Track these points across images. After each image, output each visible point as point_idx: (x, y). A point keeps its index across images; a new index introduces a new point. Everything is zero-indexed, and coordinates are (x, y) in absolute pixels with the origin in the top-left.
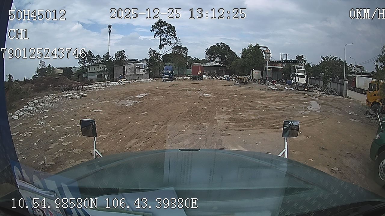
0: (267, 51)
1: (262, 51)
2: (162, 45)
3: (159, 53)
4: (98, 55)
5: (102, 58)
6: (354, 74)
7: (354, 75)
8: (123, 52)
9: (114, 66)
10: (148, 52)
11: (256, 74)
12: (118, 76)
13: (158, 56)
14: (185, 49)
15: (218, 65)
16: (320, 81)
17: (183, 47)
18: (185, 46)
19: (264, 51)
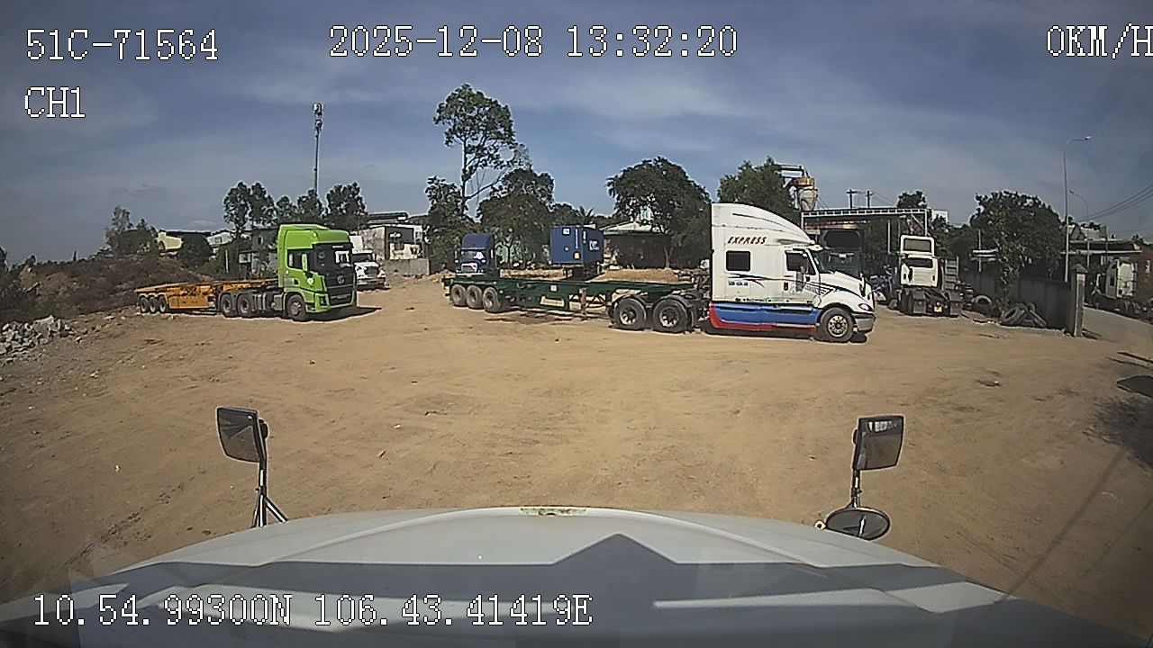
0: (804, 183)
1: (787, 183)
2: (470, 168)
3: (461, 191)
4: (285, 199)
5: (295, 207)
6: (1085, 249)
7: (1082, 252)
8: (353, 189)
10: (428, 189)
13: (459, 204)
14: (546, 180)
15: (648, 230)
17: (539, 175)
18: (544, 172)
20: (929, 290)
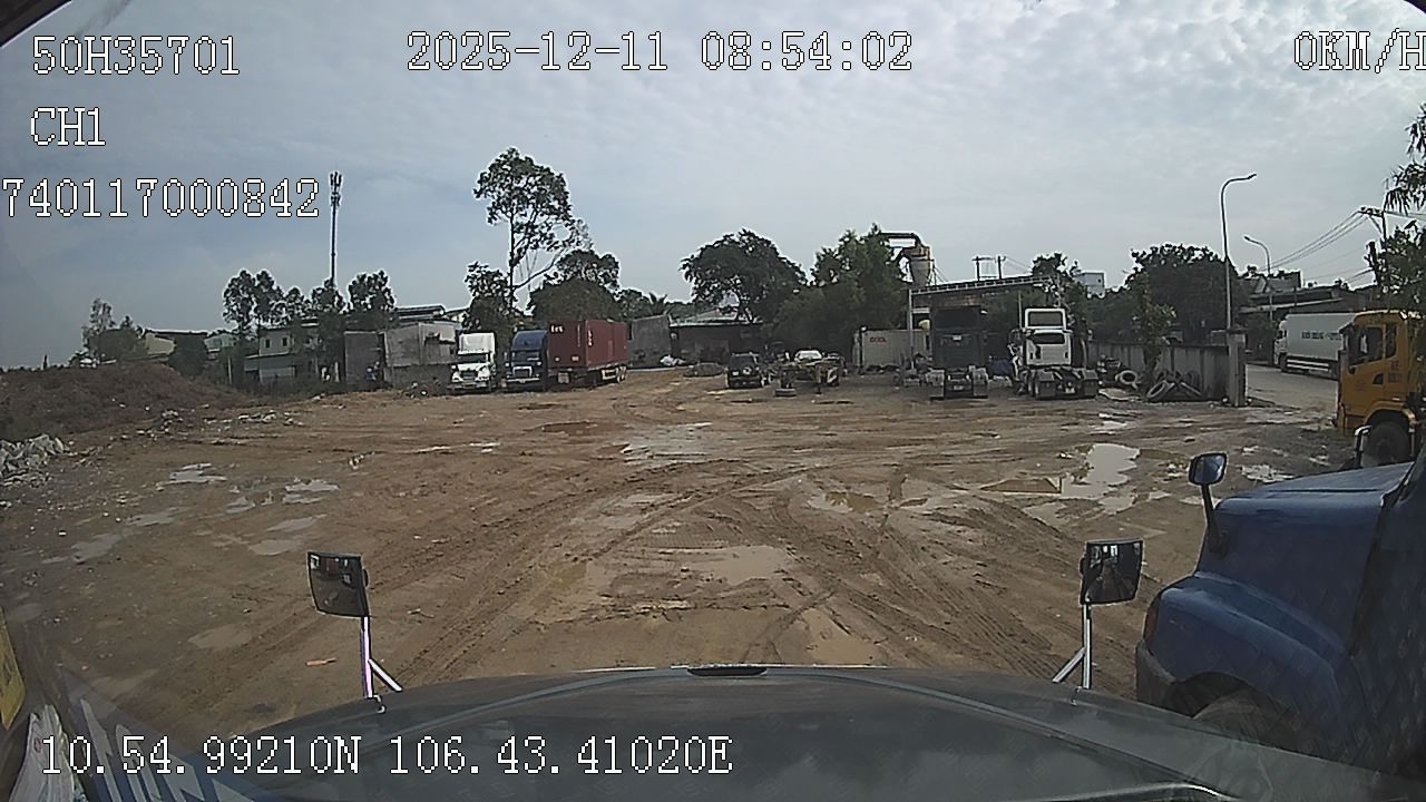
0: (917, 253)
2: (520, 250)
3: (509, 279)
4: (295, 291)
5: (308, 301)
6: (1268, 304)
7: (1264, 307)
9: (347, 332)
10: (468, 277)
11: (874, 346)
13: (506, 295)
14: (610, 262)
15: (733, 318)
16: (1129, 350)
17: (601, 256)
19: (905, 252)
20: (1058, 368)
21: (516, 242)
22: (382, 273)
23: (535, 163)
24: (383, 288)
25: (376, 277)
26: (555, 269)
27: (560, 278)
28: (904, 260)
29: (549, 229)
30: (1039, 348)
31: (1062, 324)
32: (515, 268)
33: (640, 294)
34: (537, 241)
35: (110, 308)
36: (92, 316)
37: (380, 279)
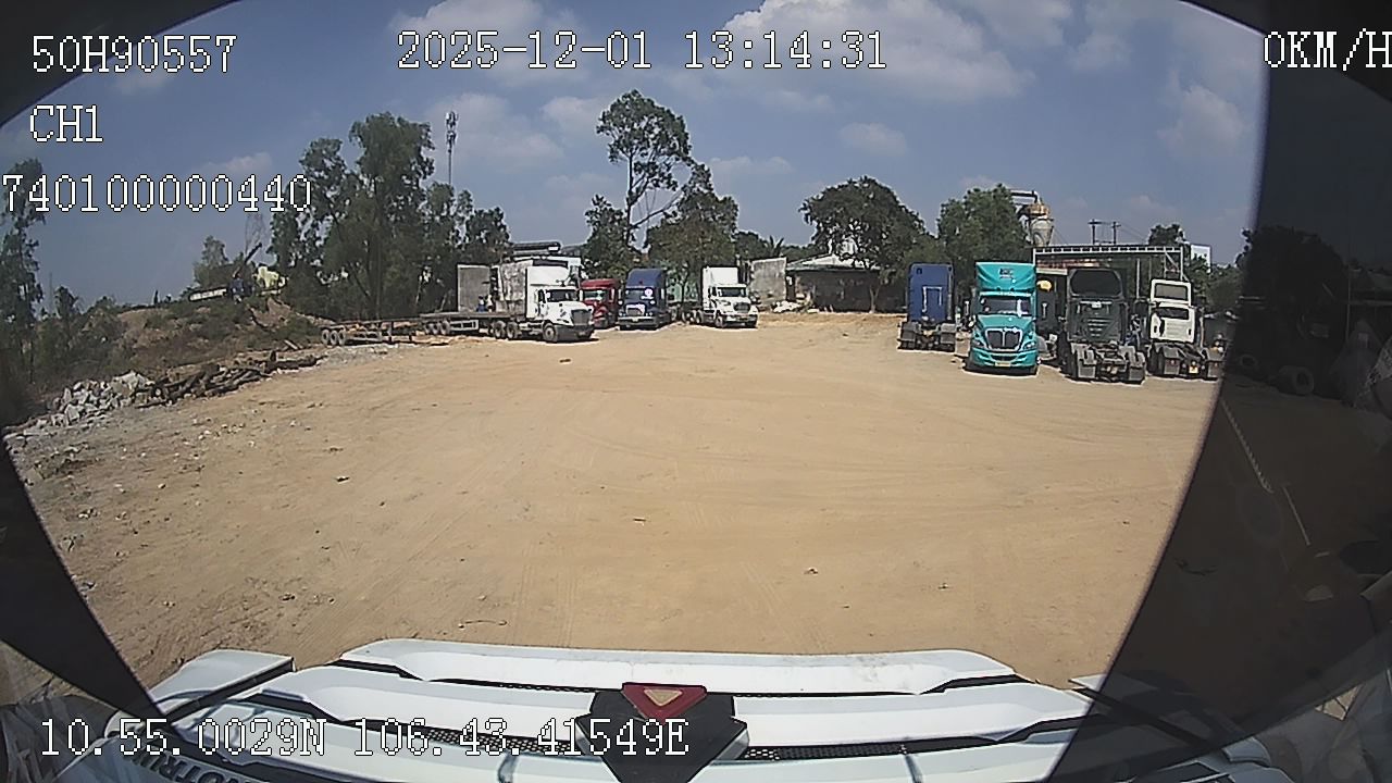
0: (1037, 211)
1: (1017, 211)
2: (638, 190)
8: (495, 215)
9: (459, 266)
10: (590, 211)
12: (471, 305)
14: (729, 205)
15: (850, 265)
17: (720, 199)
18: (727, 196)
19: (1025, 210)
20: (1183, 345)
21: (634, 182)
22: (498, 210)
23: (656, 104)
24: (499, 224)
25: (491, 213)
26: (676, 208)
27: (678, 217)
28: (1024, 218)
29: (668, 170)
30: (1163, 322)
31: (1186, 300)
32: (632, 207)
33: (757, 236)
34: (657, 180)
35: (223, 246)
36: (204, 253)
37: (496, 215)
